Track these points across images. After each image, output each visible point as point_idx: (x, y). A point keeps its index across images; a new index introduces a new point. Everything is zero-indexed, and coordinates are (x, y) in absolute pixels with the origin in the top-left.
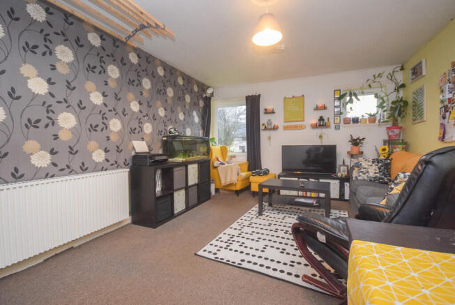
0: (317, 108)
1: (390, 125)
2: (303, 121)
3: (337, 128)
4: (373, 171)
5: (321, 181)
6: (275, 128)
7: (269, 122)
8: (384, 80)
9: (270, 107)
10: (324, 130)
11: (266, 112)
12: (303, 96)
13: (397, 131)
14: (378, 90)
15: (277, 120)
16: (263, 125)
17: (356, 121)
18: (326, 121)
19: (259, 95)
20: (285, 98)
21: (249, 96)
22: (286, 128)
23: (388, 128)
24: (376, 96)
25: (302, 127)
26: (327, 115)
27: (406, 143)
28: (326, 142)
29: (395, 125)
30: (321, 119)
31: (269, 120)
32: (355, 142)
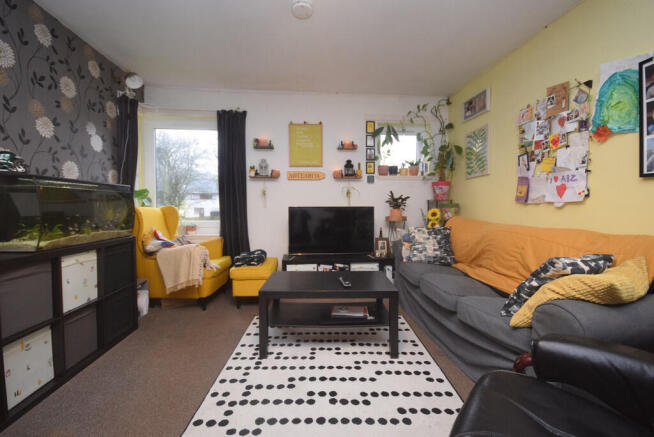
0: (342, 147)
1: (436, 179)
2: (322, 166)
3: (371, 180)
4: (431, 247)
6: (274, 176)
7: (264, 165)
8: (427, 114)
9: (264, 137)
10: (353, 184)
11: (259, 145)
12: (321, 123)
13: (445, 188)
14: (421, 130)
15: (278, 161)
16: (252, 168)
17: (393, 171)
18: (356, 168)
19: (245, 113)
20: (291, 124)
21: (224, 112)
22: (292, 177)
23: (434, 184)
24: (419, 139)
25: (318, 177)
26: (358, 158)
27: (457, 206)
28: (356, 202)
29: (442, 180)
30: (349, 165)
31: (264, 161)
32: (396, 203)
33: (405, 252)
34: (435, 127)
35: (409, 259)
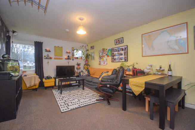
0: (67, 53)
1: (86, 60)
2: (62, 56)
3: (73, 60)
4: (86, 73)
5: (71, 78)
6: (51, 58)
8: (84, 47)
9: (48, 49)
10: (69, 60)
11: (46, 51)
12: (62, 47)
13: (87, 62)
14: (83, 50)
15: (52, 55)
16: (45, 56)
17: (77, 58)
18: (70, 57)
19: (42, 43)
20: (55, 46)
21: (37, 42)
22: (55, 59)
23: (85, 61)
24: (82, 52)
25: (61, 59)
26: (70, 55)
27: (89, 65)
28: (70, 65)
29: (87, 60)
30: (69, 56)
31: (48, 55)
32: (78, 65)
33: (82, 74)
34: (85, 50)
35: (82, 75)
